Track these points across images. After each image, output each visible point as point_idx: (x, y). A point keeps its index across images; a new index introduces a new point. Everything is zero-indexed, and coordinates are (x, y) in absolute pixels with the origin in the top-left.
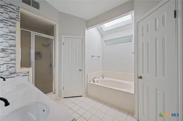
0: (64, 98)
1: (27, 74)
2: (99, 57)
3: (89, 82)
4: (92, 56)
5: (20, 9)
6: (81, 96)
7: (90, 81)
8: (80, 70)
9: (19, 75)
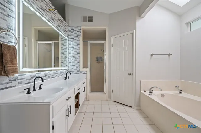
0: (113, 101)
1: (86, 73)
2: (169, 55)
3: (143, 92)
4: (152, 55)
5: (82, 28)
6: (132, 107)
7: (145, 92)
8: (130, 74)
9: (81, 73)
